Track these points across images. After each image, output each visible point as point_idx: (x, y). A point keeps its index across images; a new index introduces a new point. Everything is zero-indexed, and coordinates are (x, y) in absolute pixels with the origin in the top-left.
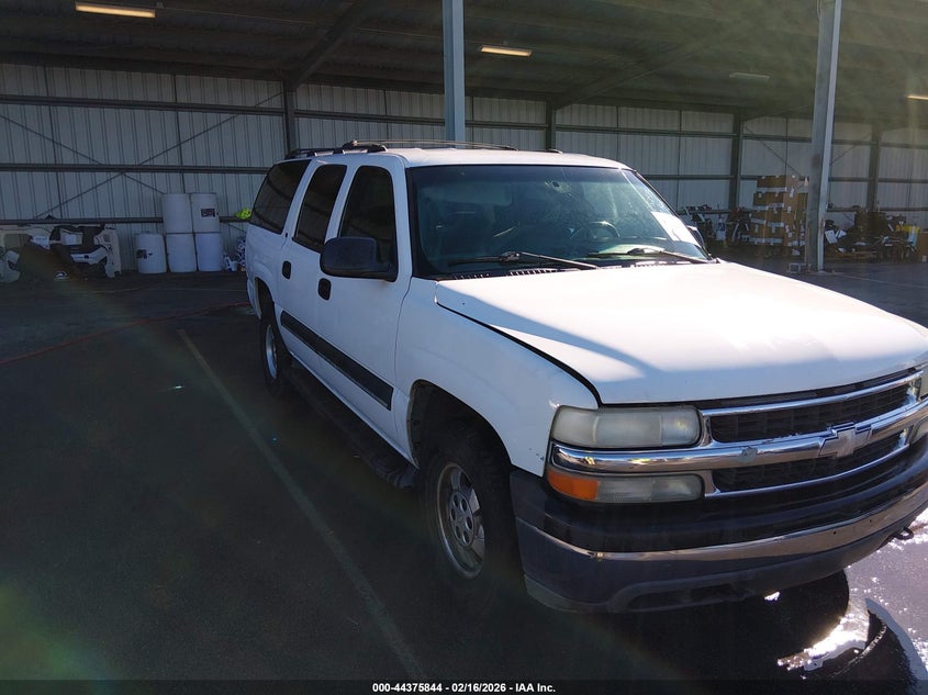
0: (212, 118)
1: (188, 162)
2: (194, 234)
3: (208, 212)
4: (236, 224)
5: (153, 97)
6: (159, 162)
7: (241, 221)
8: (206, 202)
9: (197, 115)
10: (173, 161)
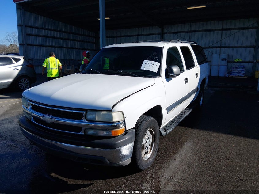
0: (232, 32)
1: (223, 45)
2: (219, 65)
3: (223, 59)
4: (234, 63)
5: (216, 28)
6: (215, 45)
7: (236, 62)
8: (223, 56)
9: (228, 31)
10: (219, 45)
